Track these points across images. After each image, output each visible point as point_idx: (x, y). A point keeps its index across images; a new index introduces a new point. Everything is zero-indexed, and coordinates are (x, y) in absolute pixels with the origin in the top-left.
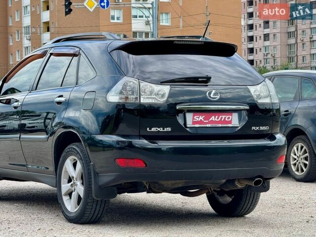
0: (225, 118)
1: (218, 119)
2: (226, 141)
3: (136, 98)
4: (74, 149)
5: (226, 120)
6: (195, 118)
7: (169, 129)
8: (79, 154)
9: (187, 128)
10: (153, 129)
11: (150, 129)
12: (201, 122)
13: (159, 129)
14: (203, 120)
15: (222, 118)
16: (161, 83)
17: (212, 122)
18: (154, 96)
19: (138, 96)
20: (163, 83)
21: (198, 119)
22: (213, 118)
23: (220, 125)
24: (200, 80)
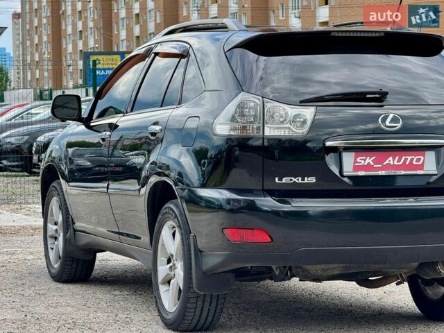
0: (412, 160)
1: (399, 161)
2: (411, 199)
3: (258, 128)
4: (171, 209)
5: (414, 163)
6: (358, 160)
7: (312, 180)
8: (178, 219)
9: (344, 177)
10: (285, 180)
11: (280, 179)
12: (368, 167)
13: (295, 180)
14: (372, 164)
15: (406, 160)
16: (301, 102)
17: (389, 167)
18: (288, 125)
19: (261, 125)
20: (304, 103)
21: (363, 162)
22: (390, 160)
23: (403, 172)
24: (368, 96)
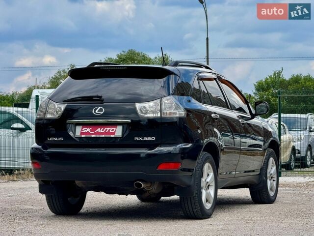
2: (103, 149)
5: (111, 131)
7: (61, 139)
9: (76, 138)
12: (88, 133)
13: (55, 139)
14: (90, 131)
15: (106, 130)
21: (85, 130)
22: (99, 130)
23: (103, 136)
